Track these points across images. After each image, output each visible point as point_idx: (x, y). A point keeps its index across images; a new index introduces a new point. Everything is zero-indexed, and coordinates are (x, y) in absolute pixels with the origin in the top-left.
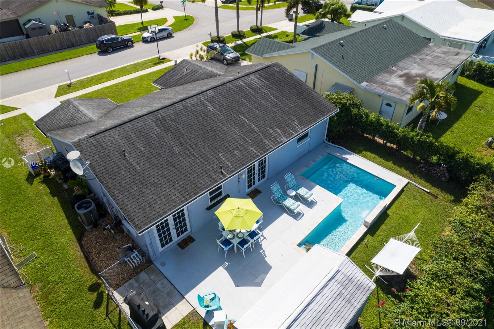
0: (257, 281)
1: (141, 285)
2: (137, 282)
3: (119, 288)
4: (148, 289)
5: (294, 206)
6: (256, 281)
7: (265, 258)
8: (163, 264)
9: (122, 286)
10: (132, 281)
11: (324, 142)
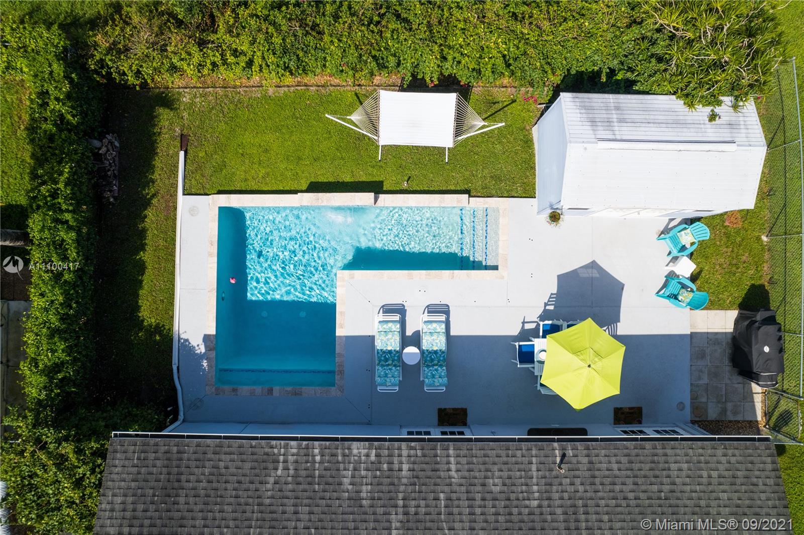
0: (596, 274)
1: (724, 400)
2: (726, 408)
3: (751, 421)
4: (719, 385)
5: (435, 329)
6: (598, 275)
7: (556, 292)
8: (681, 406)
9: (747, 419)
10: (731, 417)
11: (184, 421)
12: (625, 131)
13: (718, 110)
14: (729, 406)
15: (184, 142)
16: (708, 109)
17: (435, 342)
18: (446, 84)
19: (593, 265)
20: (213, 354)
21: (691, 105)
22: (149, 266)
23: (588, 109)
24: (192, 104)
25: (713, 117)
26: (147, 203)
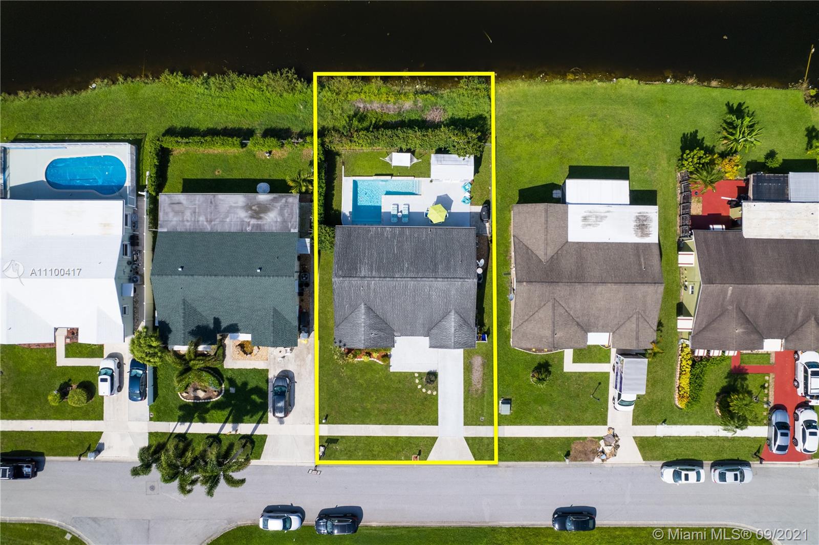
0: (446, 197)
12: (444, 162)
13: (465, 158)
14: (480, 230)
15: (343, 163)
16: (463, 158)
17: (406, 212)
18: (408, 151)
19: (446, 195)
20: (351, 216)
21: (459, 157)
22: (335, 194)
23: (437, 157)
24: (345, 154)
25: (464, 159)
26: (335, 179)
